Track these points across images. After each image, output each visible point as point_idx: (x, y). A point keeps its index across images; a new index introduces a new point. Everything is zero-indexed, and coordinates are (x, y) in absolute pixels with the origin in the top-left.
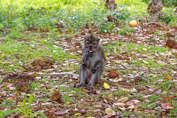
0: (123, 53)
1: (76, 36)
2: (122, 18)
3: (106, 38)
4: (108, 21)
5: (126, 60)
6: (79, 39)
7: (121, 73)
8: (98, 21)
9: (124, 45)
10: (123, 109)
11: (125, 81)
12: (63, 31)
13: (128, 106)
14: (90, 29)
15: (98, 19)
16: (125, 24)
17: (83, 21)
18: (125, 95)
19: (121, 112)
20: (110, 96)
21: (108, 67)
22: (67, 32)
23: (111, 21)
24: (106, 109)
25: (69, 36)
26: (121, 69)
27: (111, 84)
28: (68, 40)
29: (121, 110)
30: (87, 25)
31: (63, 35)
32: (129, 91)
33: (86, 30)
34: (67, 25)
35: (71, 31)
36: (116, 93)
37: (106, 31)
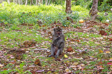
0: (76, 38)
1: (49, 28)
2: (75, 18)
3: (66, 29)
4: (67, 20)
5: (77, 42)
6: (51, 30)
7: (74, 49)
8: (62, 20)
9: (76, 33)
10: (75, 69)
11: (77, 54)
12: (41, 25)
13: (78, 68)
14: (57, 24)
15: (61, 19)
16: (76, 21)
17: (53, 20)
18: (76, 61)
19: (74, 71)
20: (68, 62)
21: (67, 45)
22: (43, 26)
23: (69, 20)
24: (66, 69)
25: (45, 28)
26: (74, 47)
27: (68, 55)
28: (44, 30)
29: (74, 70)
30: (55, 22)
31: (42, 27)
32: (78, 59)
33: (55, 25)
34: (44, 22)
35: (46, 26)
36: (71, 60)
37: (65, 26)
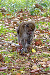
0: (45, 29)
1: (14, 17)
2: (45, 5)
3: (34, 19)
4: (36, 7)
5: (47, 34)
6: (16, 19)
7: (44, 42)
9: (46, 23)
10: (45, 66)
11: (46, 48)
12: (5, 14)
13: (48, 64)
14: (24, 13)
15: (29, 6)
16: (47, 9)
17: (19, 7)
18: (46, 56)
19: (43, 68)
20: (36, 57)
21: (35, 38)
22: (8, 14)
23: (38, 7)
24: (33, 66)
25: (9, 17)
26: (44, 39)
27: (37, 49)
28: (9, 20)
29: (43, 67)
30: (21, 10)
32: (48, 54)
33: (21, 13)
34: (8, 10)
35: (10, 14)
36: (40, 55)
37: (34, 14)
